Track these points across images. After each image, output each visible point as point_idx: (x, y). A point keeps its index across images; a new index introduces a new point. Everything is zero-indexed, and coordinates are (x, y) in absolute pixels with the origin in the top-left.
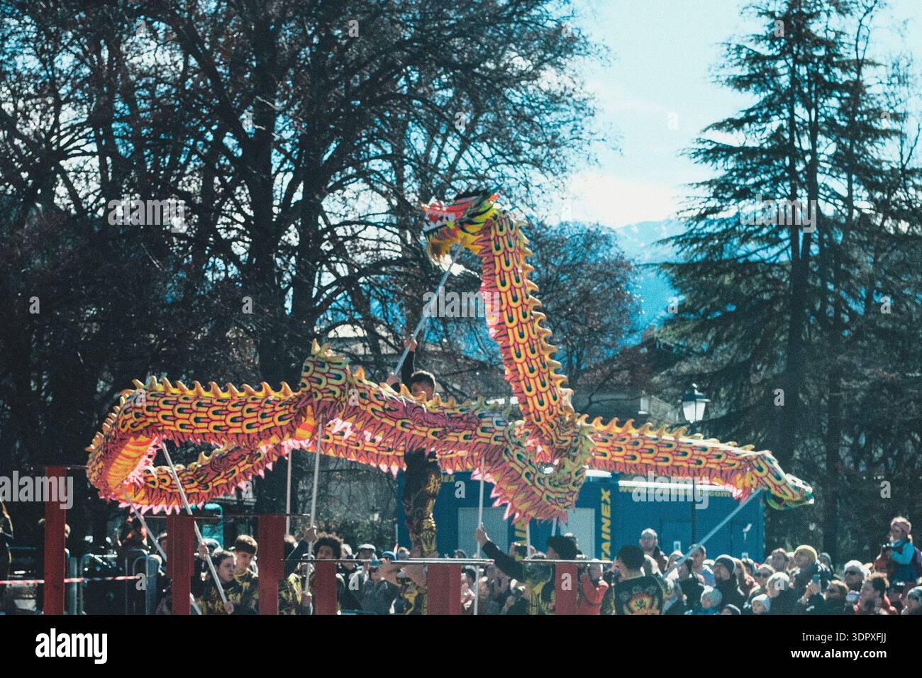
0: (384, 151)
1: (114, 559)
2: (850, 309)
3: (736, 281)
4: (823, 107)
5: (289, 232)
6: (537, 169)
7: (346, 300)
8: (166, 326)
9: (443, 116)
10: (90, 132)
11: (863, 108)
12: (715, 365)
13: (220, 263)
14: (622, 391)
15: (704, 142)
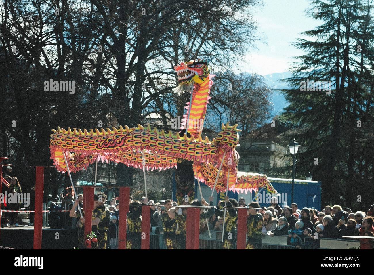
0: (170, 44)
1: (60, 204)
2: (360, 109)
3: (312, 97)
4: (352, 26)
5: (132, 76)
6: (232, 52)
7: (154, 103)
8: (83, 112)
9: (195, 30)
10: (54, 36)
11: (369, 26)
12: (302, 131)
13: (104, 88)
14: (264, 141)
15: (301, 40)
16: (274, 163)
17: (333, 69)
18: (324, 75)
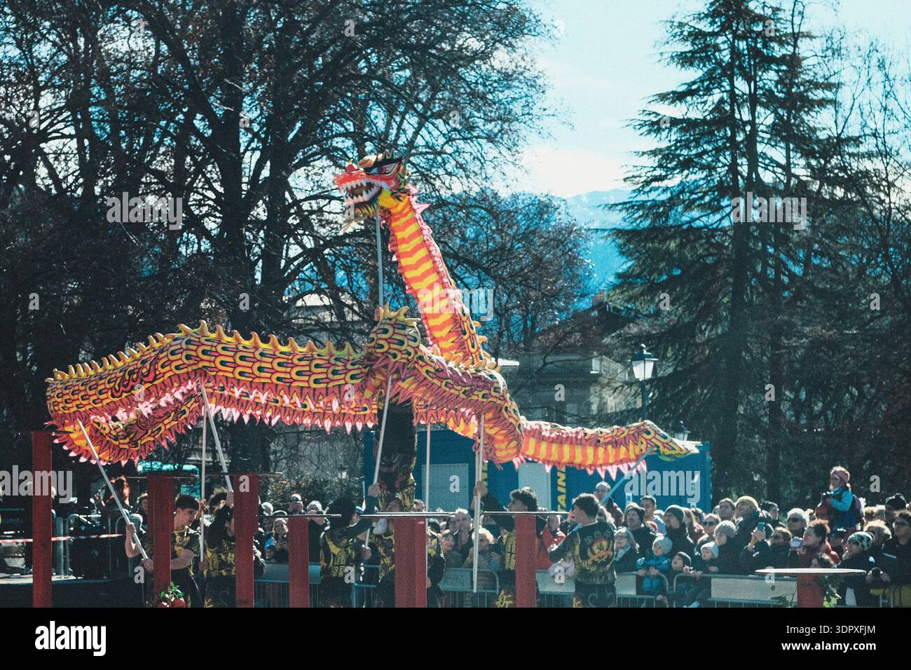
0: (346, 129)
2: (789, 271)
3: (681, 246)
4: (761, 80)
5: (258, 207)
6: (491, 145)
7: (313, 271)
8: (142, 298)
9: (402, 95)
10: (68, 117)
11: (800, 80)
12: (661, 326)
13: (193, 237)
14: (573, 352)
15: (650, 114)
16: (600, 401)
17: (724, 178)
18: (706, 194)
